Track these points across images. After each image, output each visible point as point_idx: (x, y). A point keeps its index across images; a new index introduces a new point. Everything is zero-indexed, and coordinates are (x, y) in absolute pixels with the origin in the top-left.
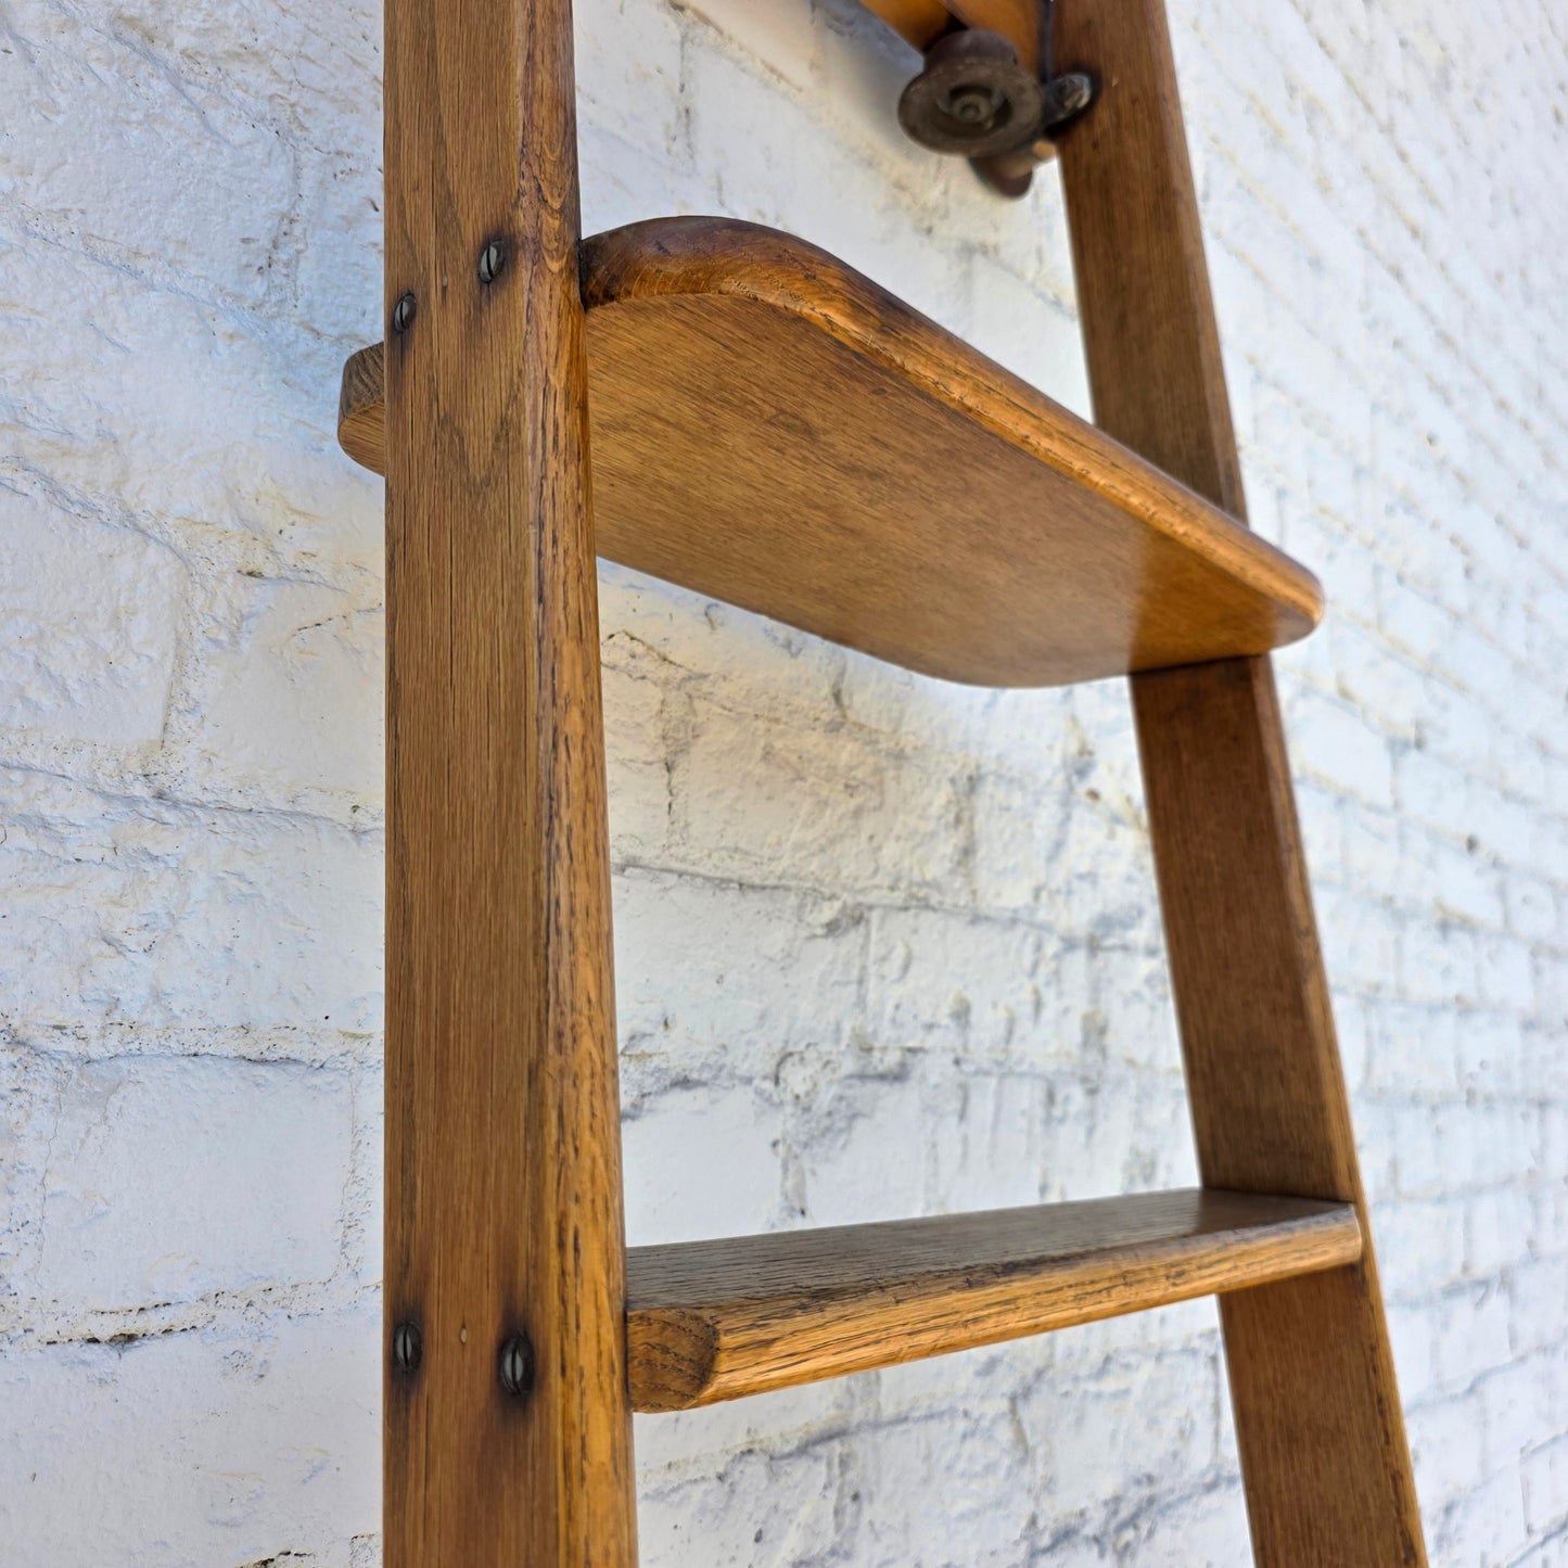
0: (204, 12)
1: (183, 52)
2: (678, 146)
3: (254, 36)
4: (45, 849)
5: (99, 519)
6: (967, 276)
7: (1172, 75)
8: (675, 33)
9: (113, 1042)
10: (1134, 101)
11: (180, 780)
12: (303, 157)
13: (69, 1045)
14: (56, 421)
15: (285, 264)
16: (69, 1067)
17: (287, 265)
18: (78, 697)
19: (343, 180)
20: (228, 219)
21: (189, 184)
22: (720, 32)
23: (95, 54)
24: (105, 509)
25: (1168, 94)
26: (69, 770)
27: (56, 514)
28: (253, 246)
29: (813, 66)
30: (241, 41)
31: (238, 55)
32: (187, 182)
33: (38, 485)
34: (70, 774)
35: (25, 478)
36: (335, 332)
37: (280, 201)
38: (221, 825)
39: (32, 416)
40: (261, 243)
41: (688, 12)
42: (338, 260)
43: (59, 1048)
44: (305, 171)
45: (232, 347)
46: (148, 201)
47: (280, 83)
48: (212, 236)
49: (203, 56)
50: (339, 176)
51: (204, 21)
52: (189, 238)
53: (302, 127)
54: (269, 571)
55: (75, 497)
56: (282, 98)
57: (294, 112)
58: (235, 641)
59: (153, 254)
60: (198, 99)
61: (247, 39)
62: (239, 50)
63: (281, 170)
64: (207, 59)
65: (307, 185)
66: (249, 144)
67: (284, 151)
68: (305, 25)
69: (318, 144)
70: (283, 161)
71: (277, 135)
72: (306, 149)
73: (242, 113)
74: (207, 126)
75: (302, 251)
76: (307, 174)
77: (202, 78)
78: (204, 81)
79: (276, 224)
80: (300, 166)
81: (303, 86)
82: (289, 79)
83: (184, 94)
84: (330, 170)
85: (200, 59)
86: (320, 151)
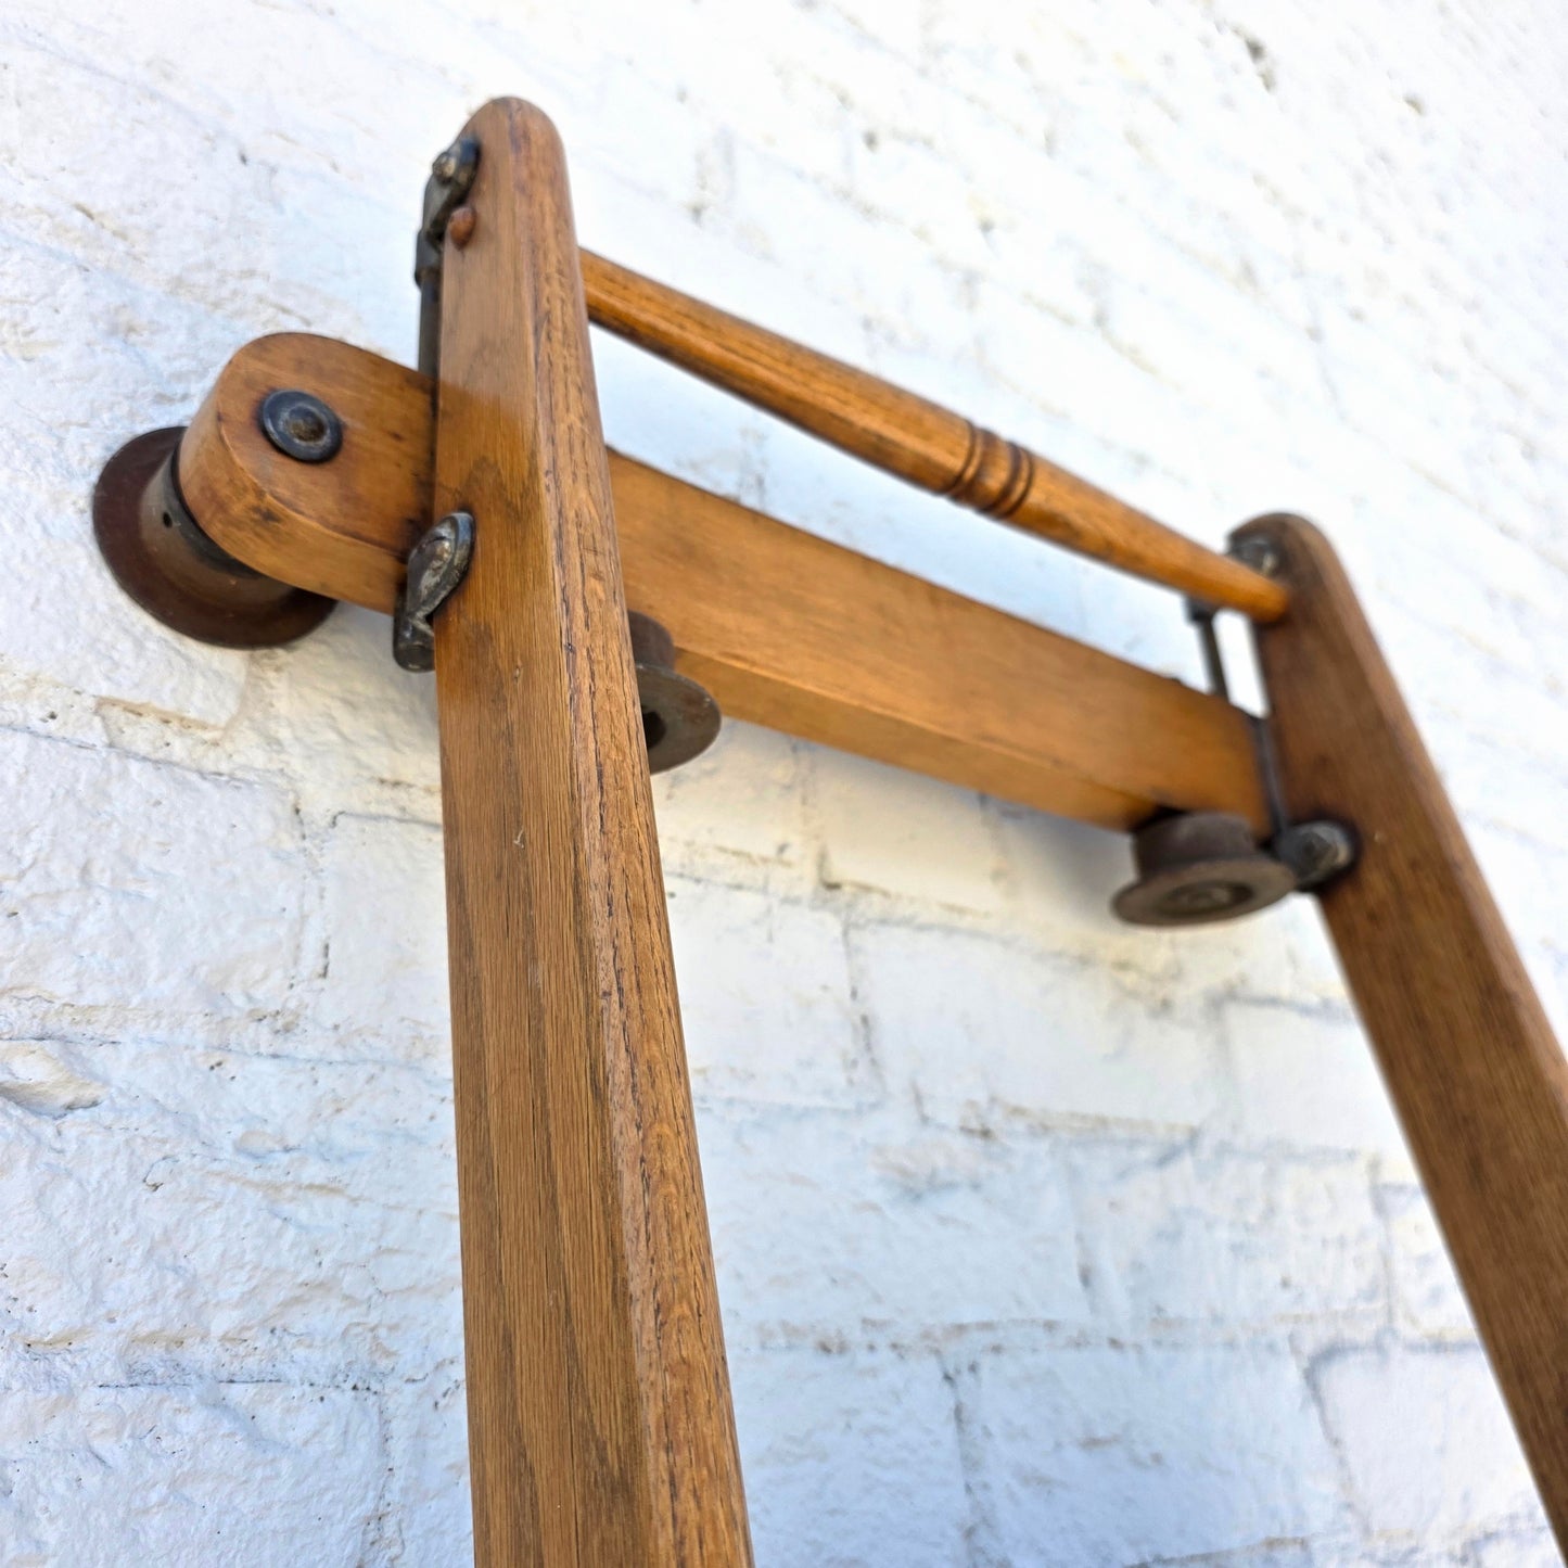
0: (248, 1267)
1: (224, 1338)
2: (861, 1073)
3: (317, 1260)
6: (1223, 1042)
7: (1457, 831)
8: (834, 926)
10: (1414, 865)
12: (391, 1405)
19: (447, 1406)
22: (885, 894)
23: (99, 1426)
25: (1459, 857)
29: (997, 875)
30: (300, 1280)
31: (297, 1300)
32: (232, 1554)
37: (363, 1500)
41: (847, 889)
42: (448, 1540)
44: (394, 1425)
47: (354, 1307)
49: (249, 1328)
50: (442, 1402)
51: (249, 1279)
53: (388, 1354)
56: (358, 1324)
57: (375, 1338)
60: (245, 1403)
61: (308, 1271)
62: (298, 1292)
63: (363, 1446)
64: (255, 1329)
65: (398, 1447)
66: (316, 1433)
67: (365, 1412)
68: (383, 1205)
69: (410, 1373)
70: (365, 1428)
71: (353, 1393)
72: (396, 1390)
73: (306, 1387)
74: (256, 1439)
75: (397, 1557)
76: (398, 1427)
77: (251, 1359)
78: (252, 1363)
79: (360, 1537)
80: (388, 1422)
81: (386, 1295)
82: (366, 1296)
83: (226, 1406)
84: (429, 1403)
85: (246, 1335)
86: (414, 1381)
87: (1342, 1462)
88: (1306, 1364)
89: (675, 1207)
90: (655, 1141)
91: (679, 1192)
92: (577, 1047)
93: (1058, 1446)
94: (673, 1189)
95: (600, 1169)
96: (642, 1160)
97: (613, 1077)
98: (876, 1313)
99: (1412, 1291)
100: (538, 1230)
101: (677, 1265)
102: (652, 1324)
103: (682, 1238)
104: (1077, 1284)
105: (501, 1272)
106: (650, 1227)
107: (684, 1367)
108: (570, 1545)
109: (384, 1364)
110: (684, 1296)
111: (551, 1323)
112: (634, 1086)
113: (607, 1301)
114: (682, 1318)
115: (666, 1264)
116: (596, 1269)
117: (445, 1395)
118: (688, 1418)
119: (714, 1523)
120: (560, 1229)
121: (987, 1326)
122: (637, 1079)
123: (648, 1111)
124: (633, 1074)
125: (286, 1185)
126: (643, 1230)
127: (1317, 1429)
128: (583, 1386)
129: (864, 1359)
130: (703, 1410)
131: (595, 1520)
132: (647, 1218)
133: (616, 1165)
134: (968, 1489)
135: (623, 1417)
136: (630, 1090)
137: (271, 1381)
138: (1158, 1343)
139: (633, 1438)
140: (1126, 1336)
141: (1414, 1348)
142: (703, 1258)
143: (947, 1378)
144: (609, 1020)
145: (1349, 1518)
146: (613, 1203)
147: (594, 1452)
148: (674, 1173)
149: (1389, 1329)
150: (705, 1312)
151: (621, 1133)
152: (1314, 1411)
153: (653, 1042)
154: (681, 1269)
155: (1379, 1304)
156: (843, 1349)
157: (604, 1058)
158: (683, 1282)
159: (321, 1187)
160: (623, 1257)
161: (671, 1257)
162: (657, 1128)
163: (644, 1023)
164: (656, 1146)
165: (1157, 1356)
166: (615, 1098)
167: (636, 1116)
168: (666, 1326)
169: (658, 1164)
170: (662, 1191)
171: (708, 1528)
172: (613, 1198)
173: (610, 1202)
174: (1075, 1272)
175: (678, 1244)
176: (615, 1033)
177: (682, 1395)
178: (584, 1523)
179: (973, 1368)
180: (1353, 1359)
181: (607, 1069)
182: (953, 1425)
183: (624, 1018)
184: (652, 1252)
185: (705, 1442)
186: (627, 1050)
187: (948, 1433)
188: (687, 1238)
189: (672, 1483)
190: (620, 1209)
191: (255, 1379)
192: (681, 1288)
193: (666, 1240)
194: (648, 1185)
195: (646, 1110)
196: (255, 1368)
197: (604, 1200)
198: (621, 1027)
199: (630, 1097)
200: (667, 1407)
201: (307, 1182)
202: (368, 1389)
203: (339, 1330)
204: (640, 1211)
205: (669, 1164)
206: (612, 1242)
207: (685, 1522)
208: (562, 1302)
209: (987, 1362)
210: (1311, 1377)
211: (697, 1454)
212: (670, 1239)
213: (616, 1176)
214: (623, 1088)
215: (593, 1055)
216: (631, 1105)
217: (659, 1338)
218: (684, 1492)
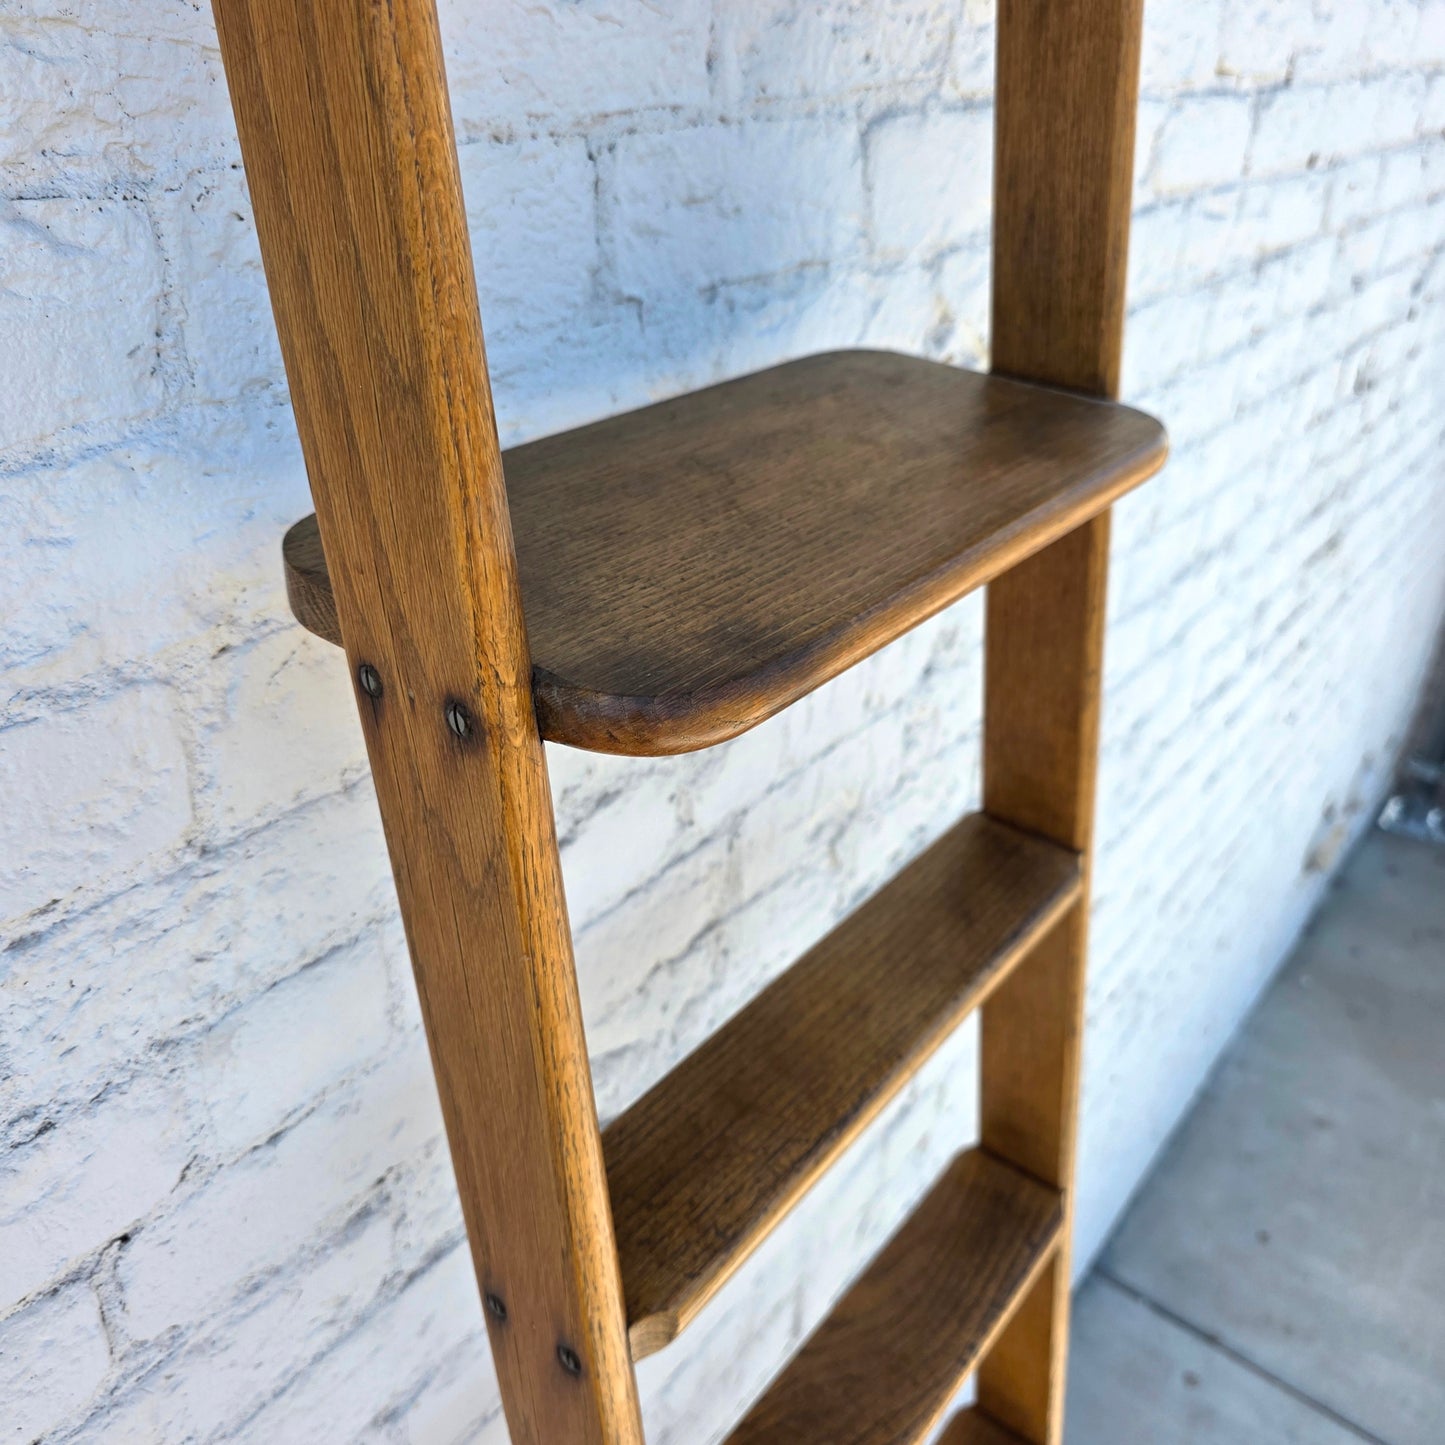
0: (9, 100)
3: (68, 89)
4: (141, 939)
5: (96, 696)
9: (221, 1009)
11: (213, 832)
12: (157, 209)
13: (195, 1027)
14: (35, 645)
15: (172, 347)
16: (199, 1040)
17: (174, 346)
18: (126, 831)
19: (201, 208)
20: (109, 342)
21: (64, 332)
24: (97, 685)
26: (138, 879)
27: (64, 718)
28: (140, 354)
30: (57, 109)
31: (59, 125)
32: (61, 330)
33: (42, 705)
34: (140, 882)
35: (30, 707)
36: (234, 391)
37: (151, 284)
38: (253, 849)
39: (14, 652)
40: (146, 344)
42: (220, 307)
43: (189, 1031)
44: (162, 225)
45: (153, 474)
46: (35, 380)
47: (109, 129)
48: (100, 371)
49: (23, 153)
50: (198, 205)
51: (13, 110)
52: (82, 389)
53: (144, 167)
54: (235, 640)
55: (70, 690)
56: (115, 143)
57: (132, 154)
58: (225, 715)
59: (56, 430)
60: (38, 216)
61: (63, 102)
62: (57, 119)
63: (142, 243)
64: (29, 154)
65: (169, 242)
66: (103, 237)
67: (137, 216)
68: (115, 35)
69: (168, 183)
70: (140, 229)
71: (125, 202)
72: (158, 198)
73: (85, 200)
74: (58, 246)
75: (184, 321)
76: (165, 226)
77: (31, 178)
78: (34, 181)
79: (154, 310)
80: (156, 223)
81: (134, 118)
82: (118, 119)
83: (23, 220)
84: (187, 207)
85: (23, 158)
86: (172, 190)
87: (869, 203)
88: (864, 126)
89: (443, 201)
90: (425, 146)
91: (445, 187)
92: (350, 44)
93: (667, 206)
94: (441, 187)
95: (382, 164)
96: (417, 163)
97: (388, 86)
98: (539, 107)
99: (963, 59)
100: (324, 186)
101: (446, 247)
102: (430, 292)
103: (449, 225)
104: (703, 68)
105: (289, 204)
106: (425, 219)
107: (454, 322)
108: (372, 412)
109: (142, 175)
110: (452, 269)
111: (343, 263)
112: (406, 96)
113: (393, 267)
114: (451, 286)
115: (439, 247)
116: (382, 241)
117: (199, 199)
118: (457, 356)
119: (476, 419)
120: (345, 195)
121: (628, 112)
122: (408, 90)
123: (419, 118)
124: (405, 85)
125: (22, 18)
126: (420, 220)
127: (858, 177)
128: (375, 317)
129: (528, 146)
130: (467, 348)
131: (391, 404)
132: (423, 211)
133: (396, 165)
134: (598, 241)
135: (411, 350)
136: (403, 100)
137: (54, 197)
138: (756, 118)
139: (420, 365)
140: (734, 114)
141: (949, 108)
142: (463, 237)
143: (591, 157)
144: (381, 30)
145: (862, 242)
146: (394, 195)
147: (388, 363)
148: (441, 173)
149: (935, 94)
150: (466, 279)
151: (398, 138)
152: (859, 164)
153: (419, 52)
154: (449, 250)
155: (932, 73)
156: (511, 139)
157: (379, 67)
158: (451, 259)
159: (54, 19)
160: (406, 240)
161: (442, 240)
162: (427, 135)
163: (411, 34)
164: (426, 151)
165: (752, 127)
166: (391, 107)
167: (410, 124)
168: (441, 294)
169: (429, 166)
170: (433, 189)
171: (472, 422)
172: (394, 191)
173: (391, 193)
174: (703, 59)
175: (446, 231)
176: (388, 43)
177: (453, 341)
178: (382, 403)
179: (611, 148)
180: (901, 121)
181: (382, 79)
182: (592, 194)
183: (393, 28)
184: (428, 238)
185: (469, 369)
186: (398, 62)
187: (586, 201)
188: (452, 224)
189: (449, 397)
190: (401, 202)
191: (40, 196)
192: (449, 264)
193: (437, 228)
194: (422, 183)
195: (417, 118)
196: (37, 185)
197: (386, 191)
198: (391, 37)
199: (403, 106)
200: (443, 349)
201: (40, 16)
202: (135, 197)
203: (100, 148)
204: (417, 206)
205: (437, 165)
206: (395, 226)
207: (458, 420)
208: (352, 250)
209: (622, 142)
210: (864, 137)
211: (464, 378)
212: (440, 228)
213: (397, 175)
214: (397, 97)
215: (368, 59)
216: (405, 114)
217: (436, 302)
218: (458, 403)
